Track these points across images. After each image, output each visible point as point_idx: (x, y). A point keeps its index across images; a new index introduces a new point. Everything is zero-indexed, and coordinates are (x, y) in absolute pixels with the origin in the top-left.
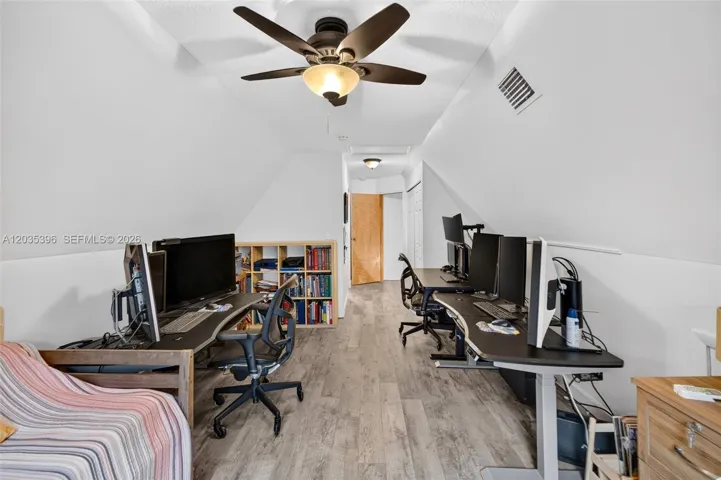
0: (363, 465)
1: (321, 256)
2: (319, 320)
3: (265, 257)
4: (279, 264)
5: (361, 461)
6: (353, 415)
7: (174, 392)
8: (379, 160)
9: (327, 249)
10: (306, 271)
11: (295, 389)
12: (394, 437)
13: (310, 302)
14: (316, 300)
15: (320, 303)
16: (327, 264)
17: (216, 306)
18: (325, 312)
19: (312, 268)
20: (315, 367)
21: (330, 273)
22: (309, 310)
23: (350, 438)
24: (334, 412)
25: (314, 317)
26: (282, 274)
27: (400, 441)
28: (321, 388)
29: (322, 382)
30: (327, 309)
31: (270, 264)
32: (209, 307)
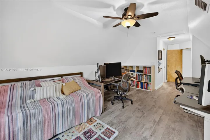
0: (139, 122)
1: (148, 70)
2: (147, 88)
3: (133, 69)
4: (136, 71)
5: (140, 121)
6: (144, 112)
7: (100, 90)
8: (174, 37)
9: (150, 68)
10: (143, 74)
11: (131, 101)
12: (152, 121)
13: (145, 83)
14: (147, 83)
15: (148, 84)
16: (150, 72)
17: (115, 78)
18: (149, 86)
19: (145, 73)
20: (140, 99)
21: (150, 75)
22: (144, 85)
23: (140, 116)
24: (139, 109)
25: (146, 87)
26: (137, 74)
27: (154, 122)
28: (139, 104)
29: (140, 103)
30: (150, 86)
31: (134, 71)
32: (114, 78)
